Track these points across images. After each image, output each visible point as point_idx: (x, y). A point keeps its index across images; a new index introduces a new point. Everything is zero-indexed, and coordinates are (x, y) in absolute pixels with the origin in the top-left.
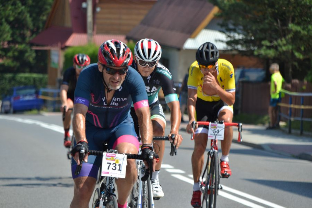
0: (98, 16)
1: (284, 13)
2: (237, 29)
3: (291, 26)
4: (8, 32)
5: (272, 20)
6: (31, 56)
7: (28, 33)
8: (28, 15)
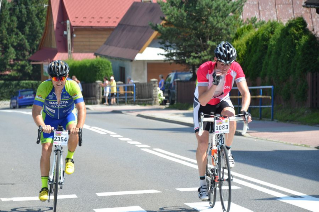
0: (74, 40)
1: (204, 34)
2: (172, 45)
3: (209, 42)
4: (13, 53)
5: (196, 38)
6: (29, 69)
7: (27, 53)
8: (26, 41)
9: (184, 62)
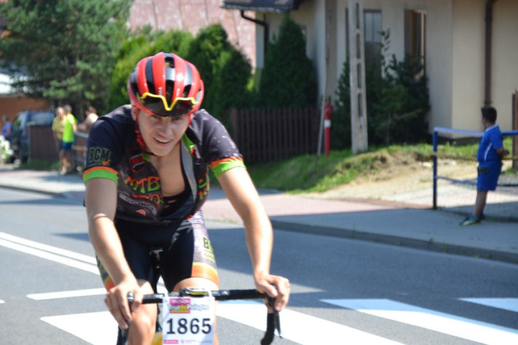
2: (20, 69)
3: (80, 64)
5: (59, 58)
9: (39, 95)
